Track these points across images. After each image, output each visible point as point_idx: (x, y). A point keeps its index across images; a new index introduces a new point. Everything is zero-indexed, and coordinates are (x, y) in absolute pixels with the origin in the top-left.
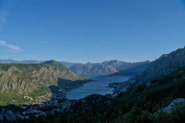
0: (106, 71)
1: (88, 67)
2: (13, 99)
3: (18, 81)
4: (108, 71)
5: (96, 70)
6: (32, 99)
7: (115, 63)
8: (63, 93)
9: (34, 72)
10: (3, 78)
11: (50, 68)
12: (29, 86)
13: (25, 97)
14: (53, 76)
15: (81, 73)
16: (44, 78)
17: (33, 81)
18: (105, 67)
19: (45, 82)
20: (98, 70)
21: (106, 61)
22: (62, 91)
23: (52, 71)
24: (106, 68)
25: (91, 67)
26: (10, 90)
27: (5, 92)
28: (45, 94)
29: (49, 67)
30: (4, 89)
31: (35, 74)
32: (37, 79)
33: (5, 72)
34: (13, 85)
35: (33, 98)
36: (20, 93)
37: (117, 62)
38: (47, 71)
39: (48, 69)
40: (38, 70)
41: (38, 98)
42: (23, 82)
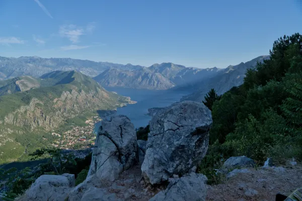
0: (154, 82)
1: (126, 75)
2: (43, 136)
3: (42, 116)
4: (156, 82)
5: (140, 79)
6: (59, 136)
7: (168, 69)
8: (90, 125)
9: (55, 101)
10: (28, 115)
11: (73, 91)
12: (54, 120)
13: (53, 134)
14: (77, 103)
15: (116, 84)
16: (68, 107)
17: (57, 113)
18: (152, 77)
19: (69, 112)
20: (142, 81)
21: (155, 64)
22: (90, 122)
23: (76, 95)
24: (154, 78)
25: (132, 75)
26: (38, 128)
27: (34, 130)
28: (72, 128)
29: (71, 90)
30: (33, 128)
31: (56, 102)
32: (60, 110)
33: (28, 107)
34: (40, 122)
35: (61, 135)
36: (47, 130)
37: (172, 66)
38: (70, 96)
39: (71, 93)
40: (60, 96)
41: (65, 134)
42: (47, 117)
